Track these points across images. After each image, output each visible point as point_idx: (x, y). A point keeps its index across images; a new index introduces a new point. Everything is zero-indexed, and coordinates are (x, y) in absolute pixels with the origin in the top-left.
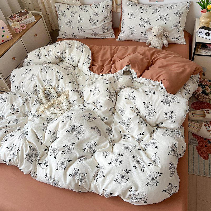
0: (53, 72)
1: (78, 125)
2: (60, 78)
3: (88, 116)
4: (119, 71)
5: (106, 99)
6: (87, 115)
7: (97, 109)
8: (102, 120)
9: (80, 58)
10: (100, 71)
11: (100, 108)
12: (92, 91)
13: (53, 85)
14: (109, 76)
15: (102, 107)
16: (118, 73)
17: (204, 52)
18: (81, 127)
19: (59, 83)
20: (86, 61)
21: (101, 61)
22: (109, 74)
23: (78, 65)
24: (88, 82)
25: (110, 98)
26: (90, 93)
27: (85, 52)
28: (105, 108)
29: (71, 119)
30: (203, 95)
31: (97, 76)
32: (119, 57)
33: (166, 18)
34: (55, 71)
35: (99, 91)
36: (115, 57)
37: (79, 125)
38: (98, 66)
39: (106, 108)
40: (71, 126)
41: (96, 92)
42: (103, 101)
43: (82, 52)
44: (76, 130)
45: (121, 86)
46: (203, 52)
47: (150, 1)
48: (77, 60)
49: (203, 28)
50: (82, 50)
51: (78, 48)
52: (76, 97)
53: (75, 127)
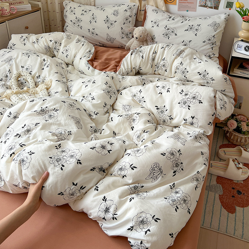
0: (38, 59)
2: (45, 67)
5: (102, 92)
8: (90, 115)
9: (79, 52)
12: (85, 83)
13: (33, 73)
15: (94, 99)
17: (242, 73)
18: (56, 111)
19: (41, 73)
20: (85, 55)
25: (108, 92)
26: (82, 85)
27: (87, 46)
29: (44, 100)
30: (237, 134)
33: (197, 30)
34: (41, 58)
35: (95, 83)
39: (99, 102)
40: (42, 108)
41: (90, 84)
42: (97, 94)
43: (83, 46)
47: (179, 9)
48: (73, 53)
49: (242, 41)
50: (82, 43)
51: (79, 41)
52: (60, 89)
53: (47, 108)
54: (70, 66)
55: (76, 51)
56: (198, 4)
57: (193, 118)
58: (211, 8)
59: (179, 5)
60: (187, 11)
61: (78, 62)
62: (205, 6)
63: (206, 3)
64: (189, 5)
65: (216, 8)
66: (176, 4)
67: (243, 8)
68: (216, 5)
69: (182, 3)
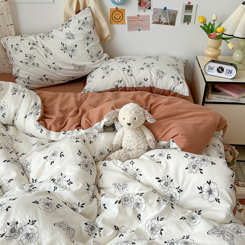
1: (24, 220)
3: (46, 202)
4: (97, 124)
5: (78, 168)
6: (43, 201)
7: (61, 189)
8: (74, 209)
9: (20, 107)
10: (61, 127)
11: (68, 186)
12: (48, 158)
14: (77, 133)
15: (72, 183)
16: (94, 128)
17: (218, 98)
18: (33, 224)
20: (31, 112)
21: (60, 111)
22: (78, 130)
23: (13, 123)
24: (37, 147)
25: (86, 166)
26: (45, 163)
27: (29, 96)
28: (78, 185)
29: (7, 210)
31: (53, 135)
32: (92, 105)
35: (63, 155)
36: (85, 105)
37: (26, 219)
38: (54, 118)
39: (80, 186)
40: (8, 224)
41: (57, 159)
42: (72, 173)
43: (24, 97)
44: (21, 231)
45: (102, 149)
46: (216, 99)
47: (130, 29)
48: (12, 110)
49: (213, 61)
50: (22, 94)
51: (15, 91)
52: (13, 174)
53: (18, 225)
54: (11, 128)
55: (17, 106)
56: (151, 21)
57: (209, 183)
58: (167, 24)
59: (128, 24)
60: (139, 30)
61: (23, 122)
62: (159, 23)
63: (160, 19)
64: (140, 23)
65: (173, 23)
66: (125, 24)
67: (205, 22)
68: (172, 21)
69: (132, 22)
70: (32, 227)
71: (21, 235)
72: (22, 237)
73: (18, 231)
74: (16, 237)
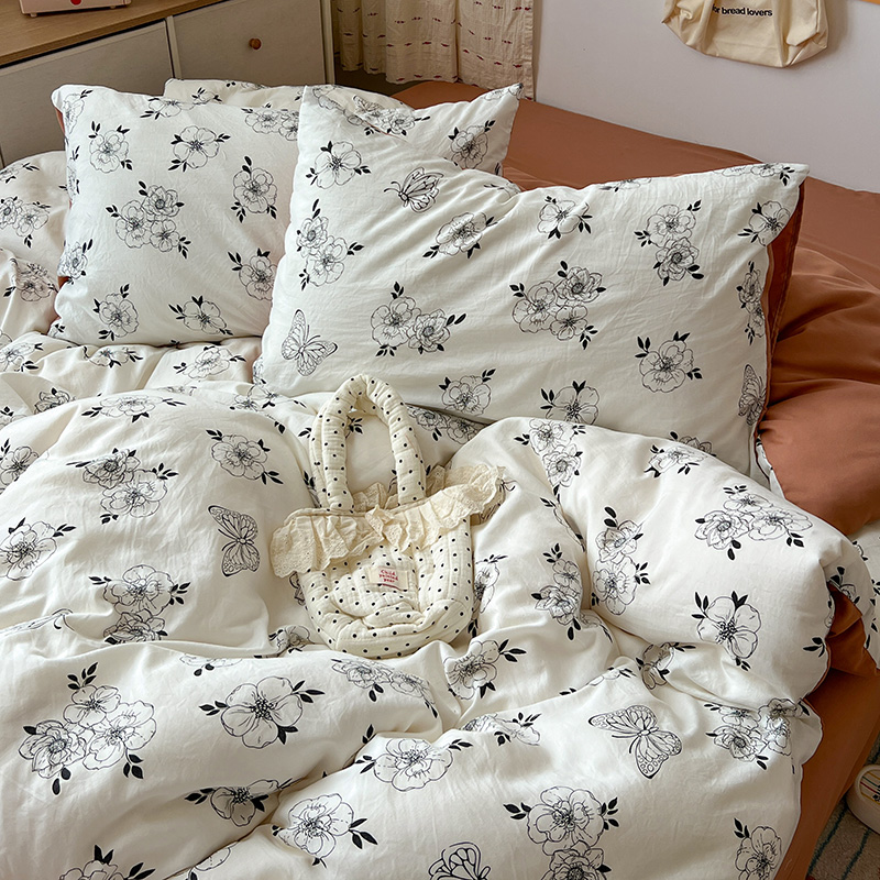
6: (237, 440)
18: (162, 478)
29: (135, 418)
37: (157, 458)
53: (131, 459)
70: (158, 483)
71: (123, 486)
72: (120, 493)
73: (120, 473)
74: (107, 484)
